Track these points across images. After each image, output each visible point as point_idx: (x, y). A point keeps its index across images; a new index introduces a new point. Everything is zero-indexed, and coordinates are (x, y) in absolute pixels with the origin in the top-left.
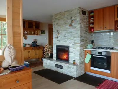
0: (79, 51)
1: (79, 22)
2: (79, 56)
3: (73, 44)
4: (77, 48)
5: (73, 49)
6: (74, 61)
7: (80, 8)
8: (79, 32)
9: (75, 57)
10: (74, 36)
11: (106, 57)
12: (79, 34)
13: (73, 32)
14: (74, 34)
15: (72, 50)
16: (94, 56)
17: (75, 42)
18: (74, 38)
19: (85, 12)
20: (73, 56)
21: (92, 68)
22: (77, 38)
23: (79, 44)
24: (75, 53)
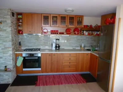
0: (12, 55)
1: (10, 25)
2: (12, 61)
3: (2, 49)
4: (9, 53)
5: (4, 54)
6: (6, 67)
7: (10, 9)
8: (11, 36)
9: (7, 63)
10: (3, 40)
11: (37, 58)
12: (11, 38)
13: (3, 36)
14: (3, 38)
15: (2, 56)
16: (26, 58)
17: (6, 46)
18: (3, 42)
19: (14, 13)
20: (4, 62)
21: (24, 69)
22: (8, 42)
23: (11, 49)
24: (6, 59)
